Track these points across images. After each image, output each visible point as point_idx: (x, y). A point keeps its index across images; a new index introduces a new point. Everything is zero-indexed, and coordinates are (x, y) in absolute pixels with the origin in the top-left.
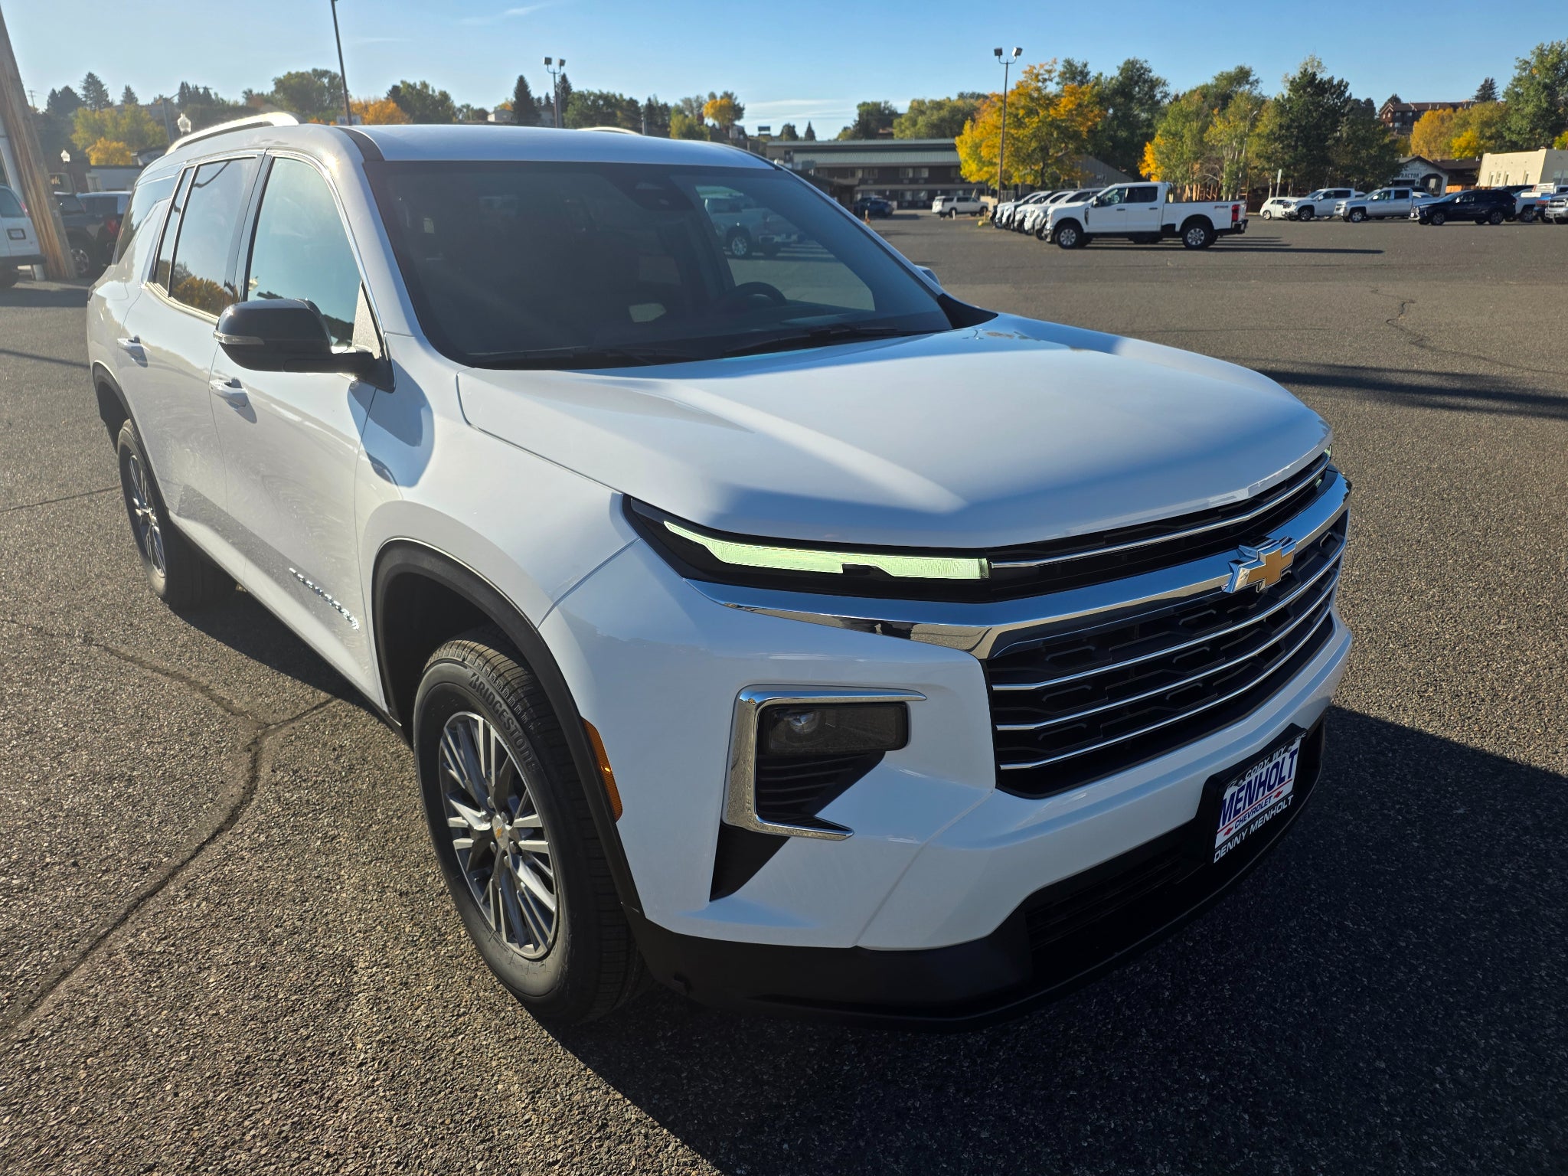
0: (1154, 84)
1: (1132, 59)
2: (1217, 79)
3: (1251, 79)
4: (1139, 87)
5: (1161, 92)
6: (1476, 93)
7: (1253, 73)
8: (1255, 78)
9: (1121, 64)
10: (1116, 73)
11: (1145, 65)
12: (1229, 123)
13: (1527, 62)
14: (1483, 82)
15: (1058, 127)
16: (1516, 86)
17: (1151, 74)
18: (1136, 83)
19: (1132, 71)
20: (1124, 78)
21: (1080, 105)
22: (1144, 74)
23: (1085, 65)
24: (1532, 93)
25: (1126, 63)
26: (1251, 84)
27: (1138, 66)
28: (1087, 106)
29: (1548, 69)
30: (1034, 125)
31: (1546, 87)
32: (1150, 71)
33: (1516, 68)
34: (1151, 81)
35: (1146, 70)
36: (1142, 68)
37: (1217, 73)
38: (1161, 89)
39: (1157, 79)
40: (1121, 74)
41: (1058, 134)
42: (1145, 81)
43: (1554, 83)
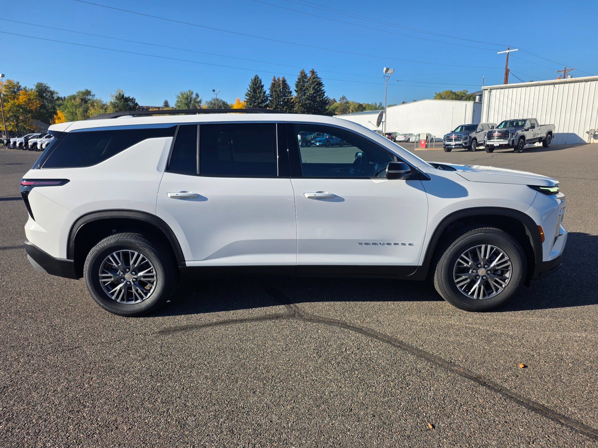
0: (52, 93)
1: (40, 83)
2: (78, 93)
3: (92, 94)
4: (46, 94)
5: (56, 96)
6: (163, 104)
7: (92, 92)
8: (93, 94)
9: (36, 85)
10: (34, 87)
11: (46, 85)
12: (96, 109)
13: (179, 96)
14: (164, 101)
15: (21, 108)
16: (178, 103)
17: (50, 89)
18: (45, 92)
19: (41, 87)
20: (38, 89)
21: (29, 99)
22: (47, 88)
23: (18, 83)
24: (183, 106)
25: (37, 84)
26: (92, 96)
27: (43, 85)
28: (33, 100)
29: (185, 99)
30: (9, 106)
31: (186, 104)
32: (50, 88)
33: (176, 98)
34: (51, 91)
35: (47, 87)
36: (46, 86)
37: (77, 91)
38: (56, 95)
39: (53, 91)
40: (36, 88)
41: (22, 110)
42: (48, 92)
43: (188, 103)
